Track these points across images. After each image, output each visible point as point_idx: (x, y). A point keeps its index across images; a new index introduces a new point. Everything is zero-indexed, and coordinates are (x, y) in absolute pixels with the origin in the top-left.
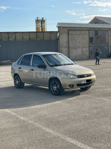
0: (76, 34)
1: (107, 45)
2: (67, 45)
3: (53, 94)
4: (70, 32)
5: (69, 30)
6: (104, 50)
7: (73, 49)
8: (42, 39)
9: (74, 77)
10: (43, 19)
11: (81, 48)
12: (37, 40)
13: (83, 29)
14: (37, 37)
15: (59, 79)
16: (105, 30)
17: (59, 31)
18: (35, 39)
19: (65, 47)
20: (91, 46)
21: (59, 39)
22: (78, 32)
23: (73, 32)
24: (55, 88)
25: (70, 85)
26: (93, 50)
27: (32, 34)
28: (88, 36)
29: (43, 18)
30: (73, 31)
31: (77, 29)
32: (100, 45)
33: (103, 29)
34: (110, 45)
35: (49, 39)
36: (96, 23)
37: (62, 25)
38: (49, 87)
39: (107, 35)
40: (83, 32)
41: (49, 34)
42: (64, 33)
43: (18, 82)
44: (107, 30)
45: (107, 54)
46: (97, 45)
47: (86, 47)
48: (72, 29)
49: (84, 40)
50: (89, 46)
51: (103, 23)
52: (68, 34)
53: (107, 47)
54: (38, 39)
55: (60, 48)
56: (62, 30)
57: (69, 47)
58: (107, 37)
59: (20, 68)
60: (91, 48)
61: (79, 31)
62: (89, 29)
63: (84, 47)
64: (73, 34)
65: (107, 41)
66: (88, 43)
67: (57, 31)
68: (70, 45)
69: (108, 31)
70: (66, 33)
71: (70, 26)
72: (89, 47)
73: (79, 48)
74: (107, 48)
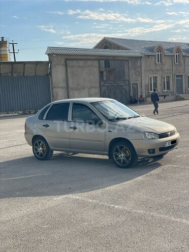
0: (78, 67)
1: (127, 82)
2: (64, 85)
3: (119, 166)
4: (69, 63)
5: (66, 59)
6: (124, 91)
7: (75, 91)
8: (22, 74)
9: (154, 137)
10: (3, 40)
11: (87, 89)
12: (12, 75)
13: (89, 58)
14: (12, 71)
15: (131, 141)
16: (123, 59)
17: (50, 61)
18: (10, 74)
19: (62, 88)
20: (104, 86)
21: (50, 74)
22: (82, 63)
23: (74, 63)
24: (122, 156)
25: (149, 150)
26: (107, 92)
27: (4, 65)
28: (98, 69)
29: (2, 38)
30: (74, 61)
31: (80, 57)
32: (116, 84)
33: (121, 59)
34: (133, 84)
35: (33, 74)
36: (106, 47)
37: (55, 52)
38: (110, 155)
39: (126, 67)
40: (89, 63)
41: (34, 66)
42: (59, 64)
43: (41, 149)
44: (127, 59)
45: (128, 98)
46: (112, 84)
47: (95, 87)
48: (72, 57)
49: (92, 76)
50: (100, 84)
51: (118, 48)
52: (66, 66)
53: (128, 86)
54: (15, 75)
55: (54, 89)
56: (55, 59)
57: (67, 87)
58: (126, 71)
59: (47, 126)
60: (103, 88)
61: (83, 61)
62: (99, 58)
63: (91, 87)
64: (73, 66)
65: (127, 78)
66: (98, 81)
67: (47, 62)
68: (70, 85)
69: (128, 61)
70: (63, 65)
71: (69, 52)
72: (100, 88)
73: (84, 88)
74: (127, 88)
